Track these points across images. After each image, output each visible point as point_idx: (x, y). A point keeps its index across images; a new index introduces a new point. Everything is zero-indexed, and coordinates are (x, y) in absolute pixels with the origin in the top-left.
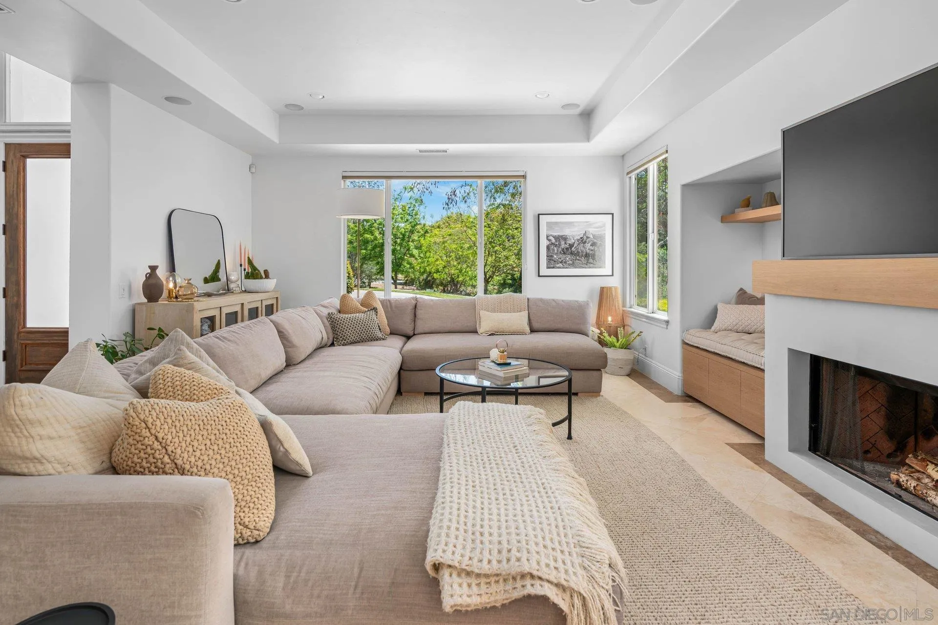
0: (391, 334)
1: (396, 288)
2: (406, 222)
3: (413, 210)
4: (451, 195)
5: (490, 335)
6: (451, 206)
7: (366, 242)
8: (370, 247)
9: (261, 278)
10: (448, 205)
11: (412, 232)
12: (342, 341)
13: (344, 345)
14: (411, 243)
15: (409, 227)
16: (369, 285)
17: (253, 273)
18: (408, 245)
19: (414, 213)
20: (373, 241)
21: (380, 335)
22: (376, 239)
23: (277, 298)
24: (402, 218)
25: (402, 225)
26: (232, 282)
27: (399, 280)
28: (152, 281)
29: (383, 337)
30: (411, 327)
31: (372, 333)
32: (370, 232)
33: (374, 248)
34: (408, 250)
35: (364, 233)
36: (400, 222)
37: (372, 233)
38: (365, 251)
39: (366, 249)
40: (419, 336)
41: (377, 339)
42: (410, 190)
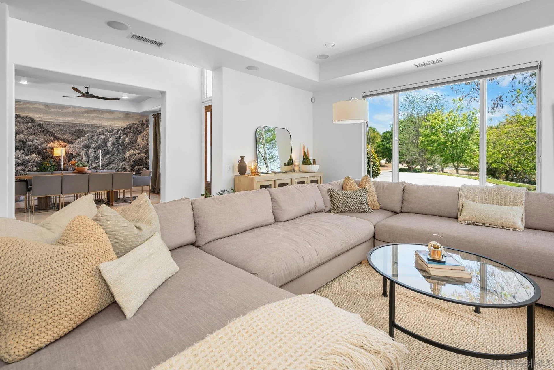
0: (380, 209)
1: (458, 173)
2: (465, 126)
3: (473, 116)
4: (497, 101)
5: (467, 224)
6: (497, 109)
7: (433, 141)
8: (435, 145)
9: (310, 164)
10: (493, 109)
11: (471, 132)
12: (336, 209)
13: (337, 213)
14: (470, 142)
15: (468, 129)
16: (442, 170)
17: (306, 161)
18: (467, 143)
19: (473, 119)
20: (437, 141)
21: (366, 208)
22: (440, 139)
23: (321, 176)
24: (462, 123)
25: (463, 128)
26: (296, 166)
27: (461, 167)
28: (241, 164)
29: (369, 211)
30: (399, 205)
31: (359, 207)
32: (436, 134)
33: (438, 145)
34: (468, 146)
35: (431, 136)
36: (461, 127)
37: (437, 135)
38: (431, 147)
39: (432, 146)
40: (405, 214)
41: (365, 212)
42: (459, 101)
